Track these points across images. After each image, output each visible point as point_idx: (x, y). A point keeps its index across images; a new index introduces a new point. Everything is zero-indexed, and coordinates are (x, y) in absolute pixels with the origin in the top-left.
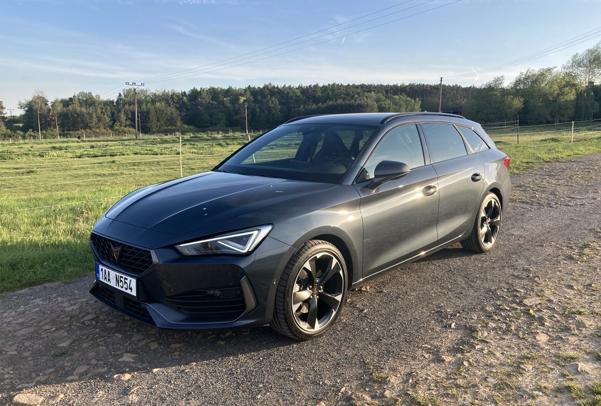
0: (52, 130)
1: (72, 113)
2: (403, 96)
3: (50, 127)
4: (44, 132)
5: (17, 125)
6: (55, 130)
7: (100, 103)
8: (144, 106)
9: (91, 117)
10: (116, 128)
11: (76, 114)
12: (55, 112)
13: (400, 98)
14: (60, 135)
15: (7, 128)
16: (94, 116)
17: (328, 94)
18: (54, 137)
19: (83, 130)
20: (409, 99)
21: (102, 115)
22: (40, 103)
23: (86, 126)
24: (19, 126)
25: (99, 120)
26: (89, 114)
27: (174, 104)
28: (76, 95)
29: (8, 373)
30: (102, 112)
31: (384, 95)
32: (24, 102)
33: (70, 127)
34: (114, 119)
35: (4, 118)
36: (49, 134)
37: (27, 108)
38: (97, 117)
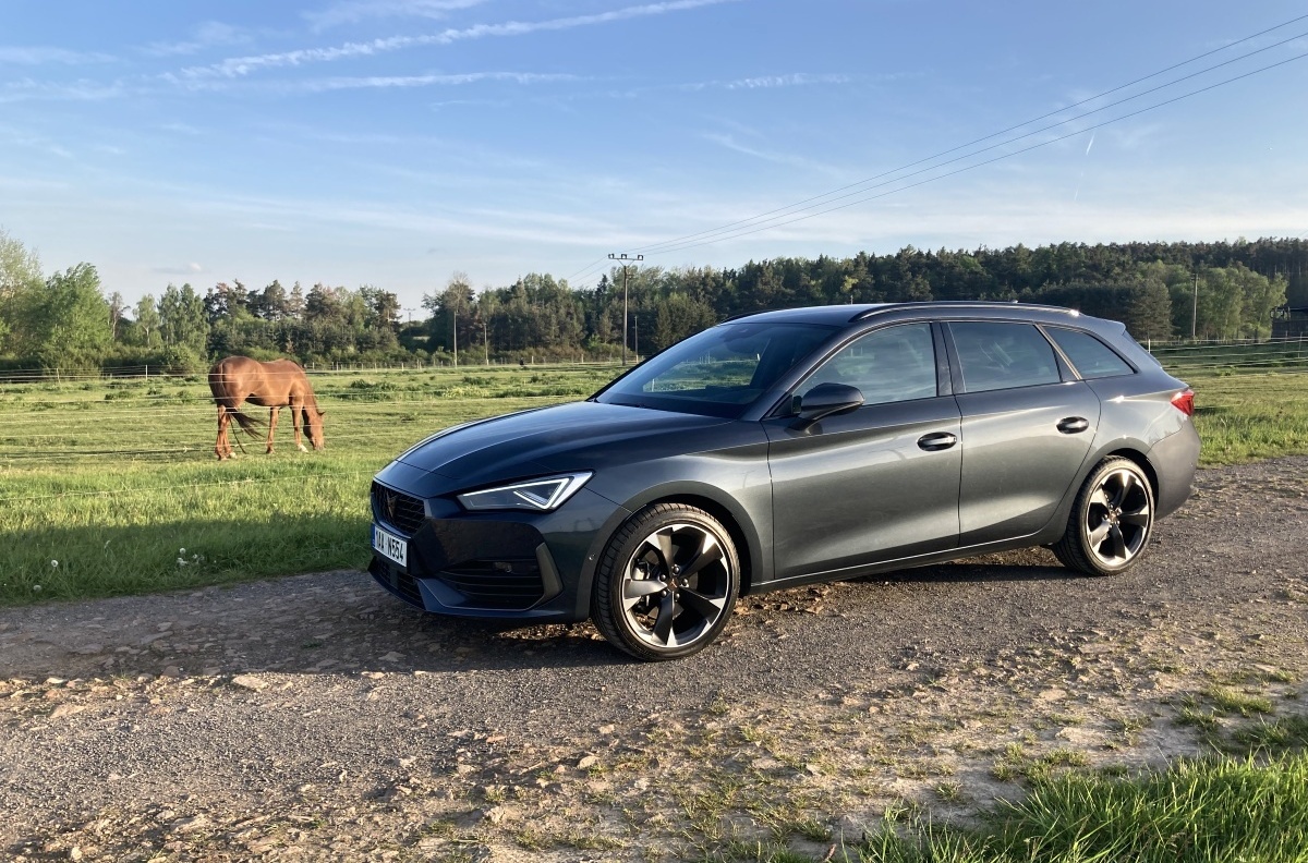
0: (476, 349)
1: (513, 316)
2: (1238, 268)
3: (474, 343)
4: (464, 351)
5: (420, 338)
6: (482, 347)
7: (567, 296)
8: (647, 302)
9: (548, 324)
10: (593, 344)
11: (522, 317)
12: (485, 314)
13: (1230, 274)
14: (491, 357)
15: (401, 345)
16: (554, 321)
17: (1049, 267)
18: (479, 361)
19: (532, 349)
20: (1255, 275)
21: (568, 319)
22: (459, 297)
23: (538, 341)
24: (422, 341)
25: (563, 328)
26: (544, 316)
27: (708, 296)
28: (522, 280)
29: (239, 657)
30: (568, 314)
31: (1188, 266)
32: (433, 295)
33: (508, 344)
34: (590, 327)
35: (396, 325)
36: (472, 356)
38: (559, 323)
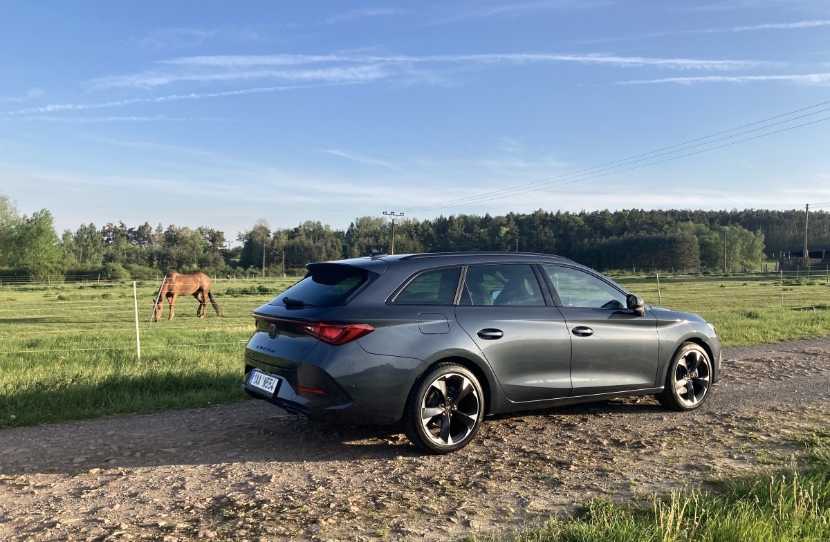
37: (246, 241)
